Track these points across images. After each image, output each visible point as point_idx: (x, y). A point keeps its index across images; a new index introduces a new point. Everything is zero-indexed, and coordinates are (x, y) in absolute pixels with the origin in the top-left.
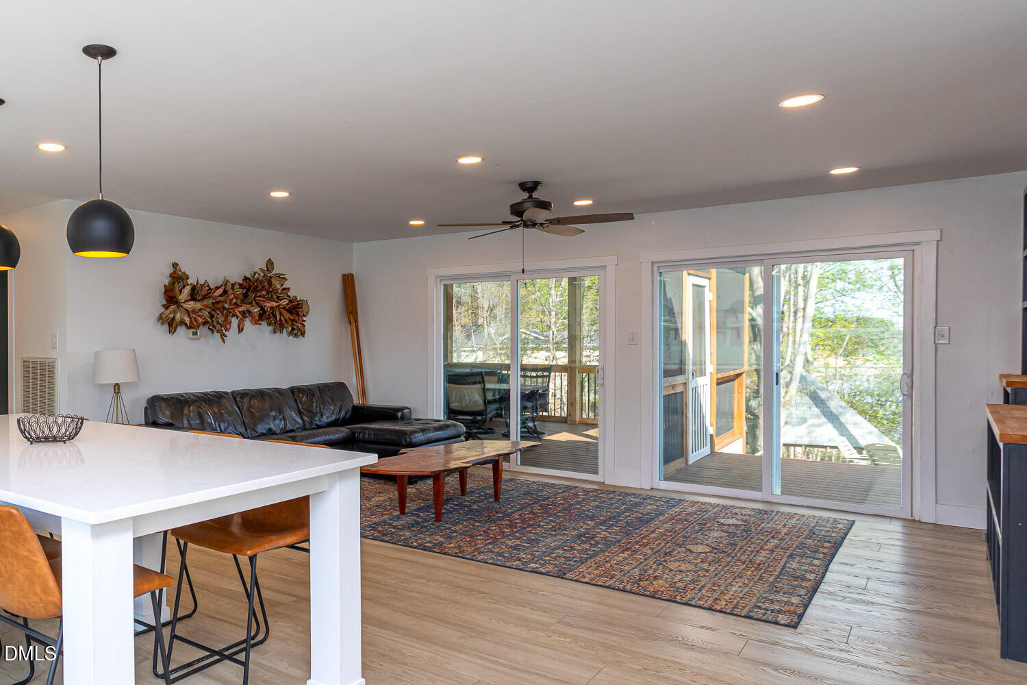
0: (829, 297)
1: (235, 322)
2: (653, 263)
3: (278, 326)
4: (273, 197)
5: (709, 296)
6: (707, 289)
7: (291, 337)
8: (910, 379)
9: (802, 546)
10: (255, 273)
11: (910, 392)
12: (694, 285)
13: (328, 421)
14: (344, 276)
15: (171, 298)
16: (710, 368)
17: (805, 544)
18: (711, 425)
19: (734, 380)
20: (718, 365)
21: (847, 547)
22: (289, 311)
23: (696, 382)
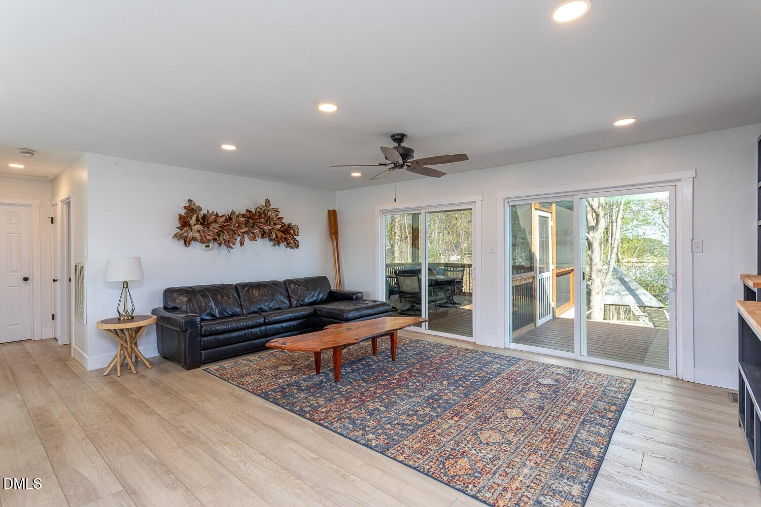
0: (630, 228)
1: (239, 238)
2: (504, 199)
3: (277, 242)
4: (224, 150)
5: (551, 223)
6: (550, 219)
7: (289, 248)
8: (674, 278)
9: (595, 410)
10: (257, 209)
11: (675, 286)
12: (539, 216)
13: (309, 301)
14: (329, 211)
15: (184, 222)
16: (552, 267)
17: (596, 407)
18: (553, 301)
19: (570, 273)
20: (557, 264)
21: (628, 410)
22: (283, 232)
23: (542, 275)
